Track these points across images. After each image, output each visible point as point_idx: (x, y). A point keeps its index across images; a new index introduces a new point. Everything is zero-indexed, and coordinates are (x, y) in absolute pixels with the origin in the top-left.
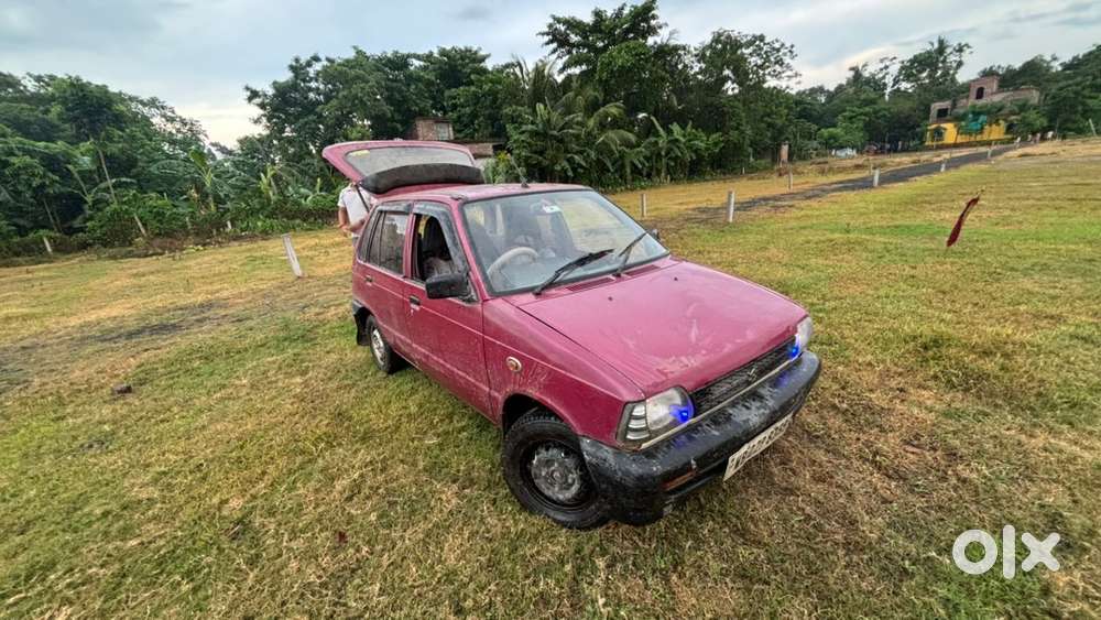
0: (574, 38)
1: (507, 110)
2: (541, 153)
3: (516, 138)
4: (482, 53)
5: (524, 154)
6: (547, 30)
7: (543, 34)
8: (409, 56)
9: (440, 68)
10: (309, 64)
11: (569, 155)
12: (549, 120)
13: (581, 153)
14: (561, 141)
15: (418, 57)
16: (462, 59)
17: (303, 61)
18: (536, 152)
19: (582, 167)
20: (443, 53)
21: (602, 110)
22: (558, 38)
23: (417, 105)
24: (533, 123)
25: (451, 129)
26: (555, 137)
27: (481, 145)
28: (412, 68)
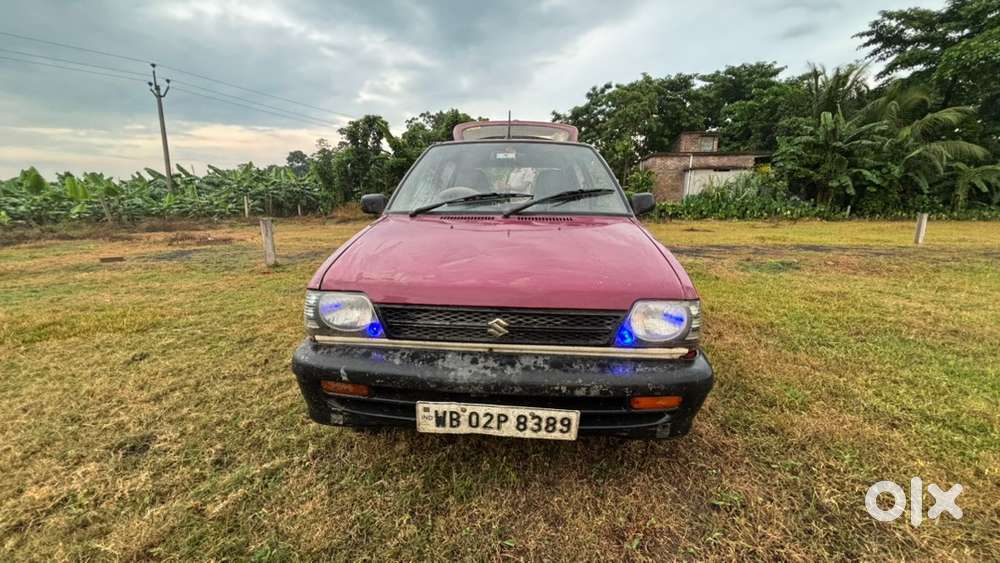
0: (911, 33)
1: (784, 122)
2: (816, 167)
3: (784, 149)
4: (776, 67)
5: (789, 167)
6: (869, 29)
7: (862, 35)
8: (690, 77)
9: (723, 86)
10: (603, 91)
11: (855, 171)
12: (834, 131)
13: (879, 168)
14: (848, 154)
15: (703, 78)
16: (750, 75)
17: (598, 90)
18: (807, 166)
19: (872, 184)
20: (731, 71)
21: (929, 116)
22: (883, 37)
23: (688, 121)
24: (812, 134)
25: (716, 142)
26: (840, 150)
27: (741, 157)
28: (694, 88)
